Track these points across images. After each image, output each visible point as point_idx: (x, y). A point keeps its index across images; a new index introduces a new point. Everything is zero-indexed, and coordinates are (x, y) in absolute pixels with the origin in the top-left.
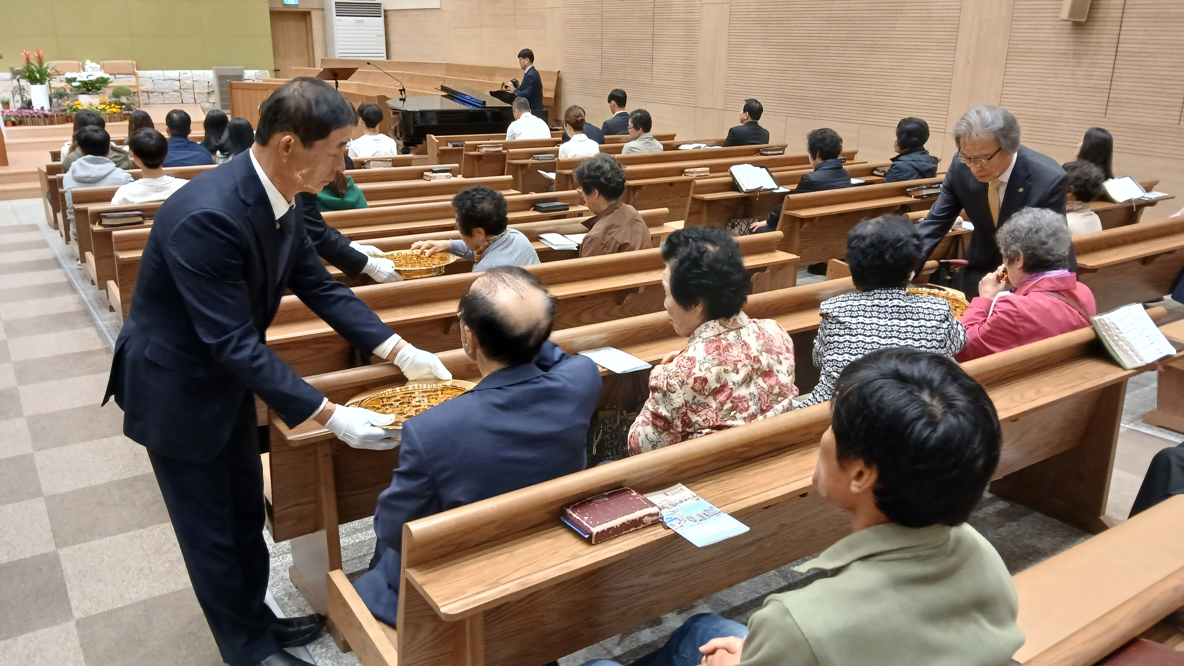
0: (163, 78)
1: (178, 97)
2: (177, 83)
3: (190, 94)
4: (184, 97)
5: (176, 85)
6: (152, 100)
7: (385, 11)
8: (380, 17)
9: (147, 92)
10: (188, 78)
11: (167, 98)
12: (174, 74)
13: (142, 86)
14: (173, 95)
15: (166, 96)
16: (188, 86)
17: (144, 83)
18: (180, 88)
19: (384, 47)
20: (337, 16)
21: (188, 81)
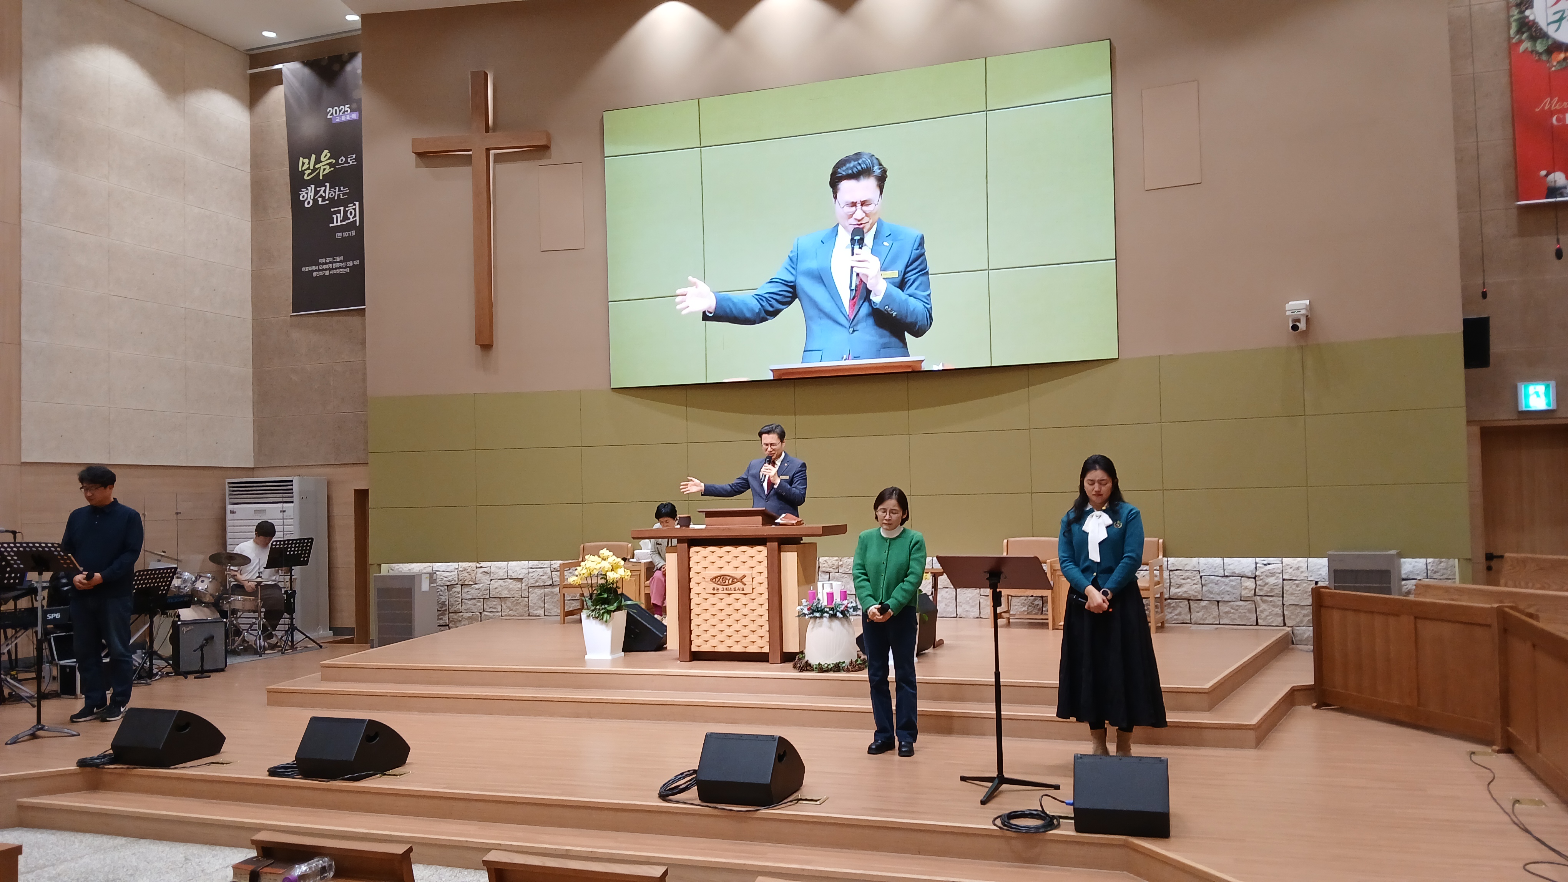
0: (1221, 573)
1: (1250, 611)
2: (1250, 584)
3: (1275, 606)
4: (1262, 612)
5: (1246, 588)
6: (1196, 616)
9: (1189, 600)
10: (1272, 574)
11: (1226, 613)
12: (1245, 564)
13: (1179, 586)
14: (1240, 606)
15: (1224, 608)
16: (1272, 590)
17: (1183, 581)
18: (1255, 594)
21: (1272, 580)
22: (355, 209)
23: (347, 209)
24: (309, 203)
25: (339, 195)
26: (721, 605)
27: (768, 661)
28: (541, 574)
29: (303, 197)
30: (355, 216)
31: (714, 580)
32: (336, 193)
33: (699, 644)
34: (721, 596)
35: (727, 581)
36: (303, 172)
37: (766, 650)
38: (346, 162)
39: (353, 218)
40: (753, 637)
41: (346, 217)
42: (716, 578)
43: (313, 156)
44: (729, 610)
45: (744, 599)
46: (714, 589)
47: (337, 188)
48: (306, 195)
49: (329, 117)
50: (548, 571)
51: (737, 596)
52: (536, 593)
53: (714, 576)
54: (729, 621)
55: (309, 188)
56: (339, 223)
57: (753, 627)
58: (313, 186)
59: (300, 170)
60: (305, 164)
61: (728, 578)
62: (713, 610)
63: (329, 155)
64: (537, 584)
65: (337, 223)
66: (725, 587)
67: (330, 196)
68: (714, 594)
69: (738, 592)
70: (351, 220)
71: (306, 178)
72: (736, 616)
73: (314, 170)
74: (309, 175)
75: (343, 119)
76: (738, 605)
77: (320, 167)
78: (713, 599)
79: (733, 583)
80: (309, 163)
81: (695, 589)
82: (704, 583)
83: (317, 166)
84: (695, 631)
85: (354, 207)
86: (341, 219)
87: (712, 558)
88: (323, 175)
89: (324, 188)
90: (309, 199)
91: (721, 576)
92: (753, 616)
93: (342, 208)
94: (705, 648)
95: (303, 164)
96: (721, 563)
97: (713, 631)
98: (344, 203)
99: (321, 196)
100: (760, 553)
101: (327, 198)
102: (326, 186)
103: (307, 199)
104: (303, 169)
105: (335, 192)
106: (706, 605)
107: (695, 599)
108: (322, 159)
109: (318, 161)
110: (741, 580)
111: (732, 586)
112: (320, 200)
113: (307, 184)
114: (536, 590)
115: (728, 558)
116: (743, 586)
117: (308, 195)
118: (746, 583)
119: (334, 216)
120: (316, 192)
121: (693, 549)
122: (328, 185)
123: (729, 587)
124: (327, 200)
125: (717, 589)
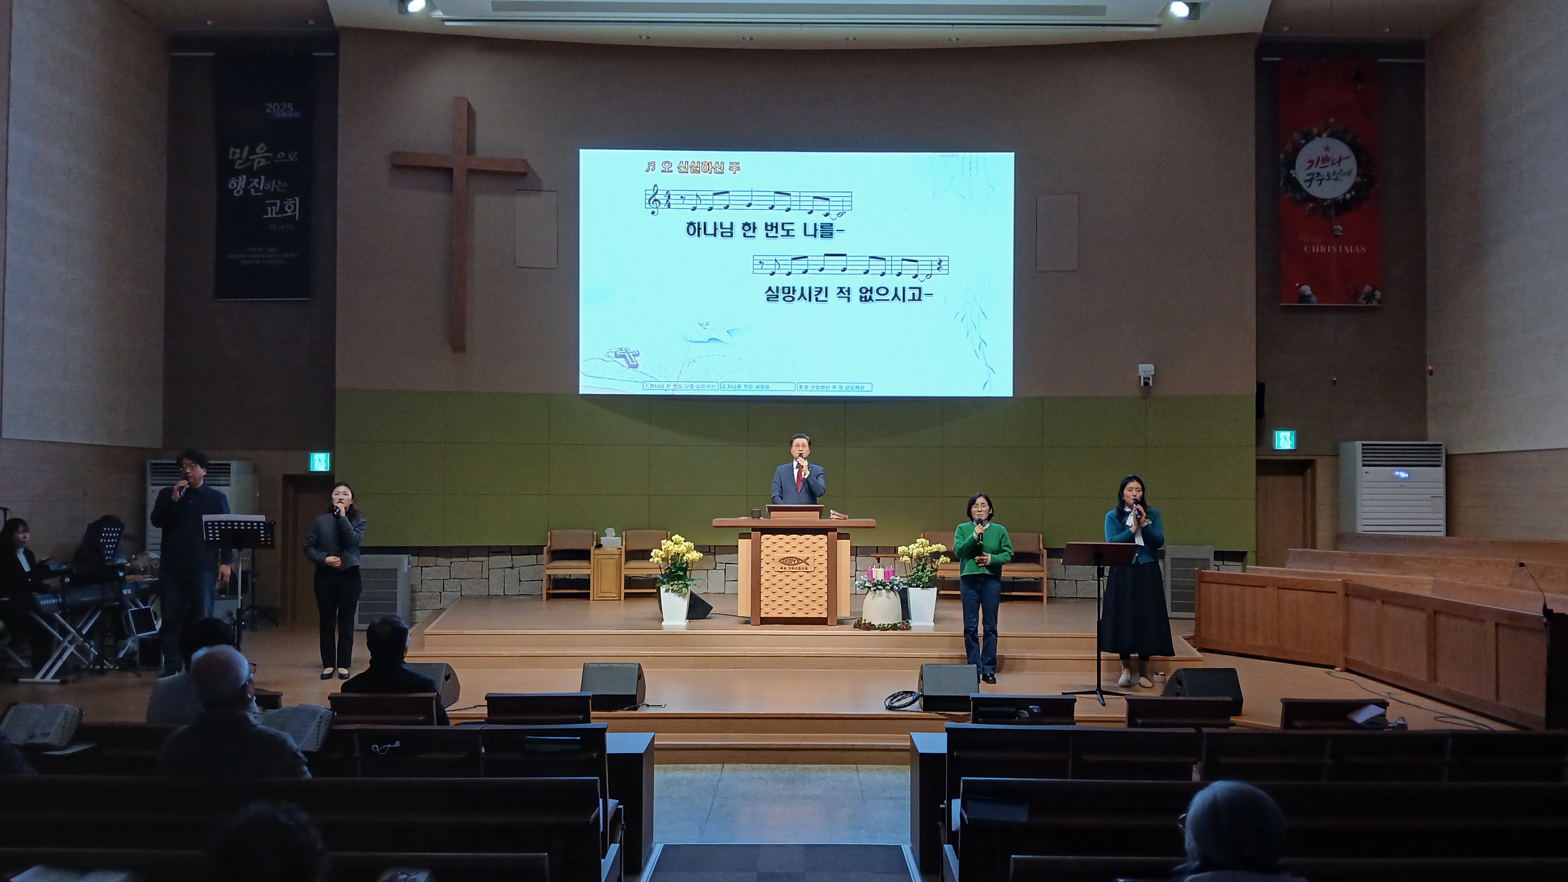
7: (1448, 457)
8: (1438, 466)
15: (1081, 586)
19: (1442, 515)
20: (1365, 465)
22: (295, 205)
23: (285, 203)
24: (238, 192)
25: (275, 189)
26: (787, 581)
27: (827, 624)
29: (233, 185)
30: (295, 210)
31: (782, 561)
32: (273, 186)
33: (767, 611)
34: (788, 574)
35: (793, 562)
36: (233, 162)
37: (825, 615)
38: (286, 157)
39: (292, 212)
40: (814, 605)
41: (282, 210)
42: (784, 559)
43: (247, 149)
44: (794, 584)
45: (807, 576)
46: (782, 568)
47: (274, 181)
48: (235, 185)
49: (268, 111)
51: (801, 574)
53: (783, 558)
54: (794, 593)
55: (240, 178)
56: (274, 216)
57: (814, 597)
58: (245, 177)
59: (230, 157)
60: (237, 154)
61: (794, 559)
62: (781, 585)
63: (265, 148)
65: (272, 214)
66: (791, 566)
67: (265, 188)
68: (781, 572)
69: (803, 570)
70: (290, 213)
71: (236, 167)
72: (800, 589)
73: (247, 160)
74: (240, 165)
75: (284, 115)
76: (801, 580)
77: (254, 160)
78: (780, 576)
79: (798, 563)
80: (241, 153)
81: (765, 567)
82: (773, 563)
83: (251, 158)
84: (764, 601)
85: (294, 202)
86: (277, 211)
87: (781, 543)
88: (258, 168)
89: (257, 180)
90: (239, 188)
91: (788, 558)
92: (814, 589)
93: (278, 202)
94: (773, 614)
95: (234, 153)
96: (788, 547)
97: (780, 601)
98: (282, 197)
99: (254, 187)
100: (821, 540)
101: (261, 188)
102: (260, 179)
103: (236, 188)
104: (234, 158)
105: (271, 186)
106: (774, 580)
107: (764, 576)
108: (258, 150)
109: (252, 152)
110: (805, 561)
111: (798, 566)
112: (252, 190)
113: (237, 174)
115: (794, 543)
116: (807, 566)
117: (238, 185)
118: (809, 563)
119: (269, 209)
120: (248, 183)
121: (764, 537)
122: (263, 177)
123: (795, 566)
124: (261, 192)
125: (785, 568)
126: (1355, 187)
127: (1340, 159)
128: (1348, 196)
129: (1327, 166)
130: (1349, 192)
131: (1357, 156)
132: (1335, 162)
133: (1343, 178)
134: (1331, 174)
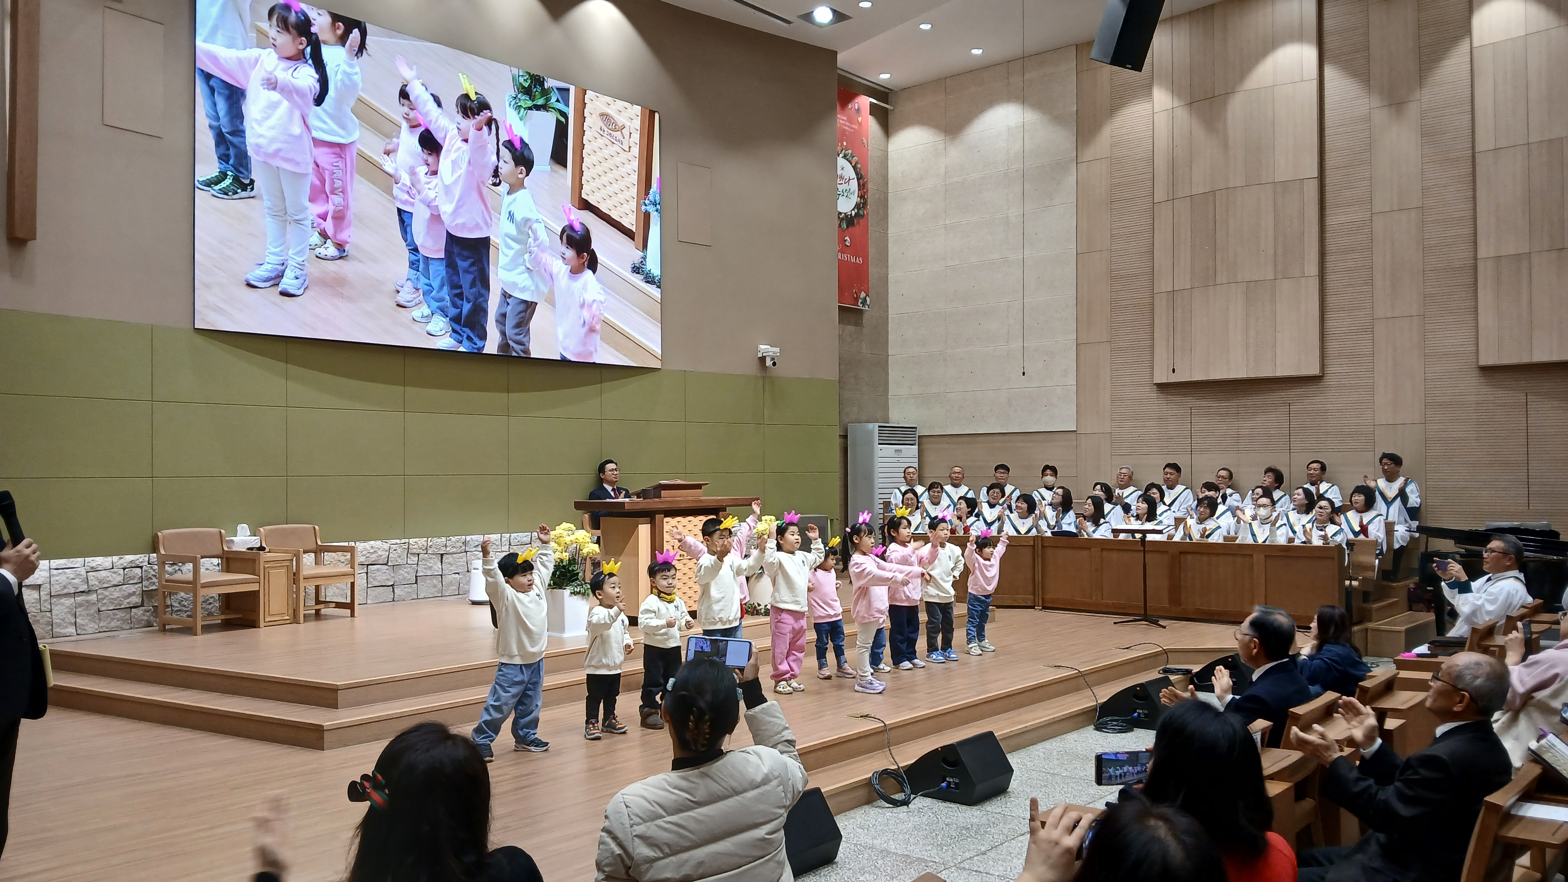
7: (919, 437)
20: (879, 444)
28: (72, 576)
46: (680, 555)
50: (83, 572)
52: (62, 604)
64: (65, 591)
68: (680, 560)
114: (63, 600)
121: (665, 520)
125: (683, 555)
126: (857, 206)
127: (849, 180)
128: (853, 213)
129: (842, 184)
130: (853, 209)
131: (858, 180)
132: (846, 181)
133: (851, 196)
134: (844, 191)
